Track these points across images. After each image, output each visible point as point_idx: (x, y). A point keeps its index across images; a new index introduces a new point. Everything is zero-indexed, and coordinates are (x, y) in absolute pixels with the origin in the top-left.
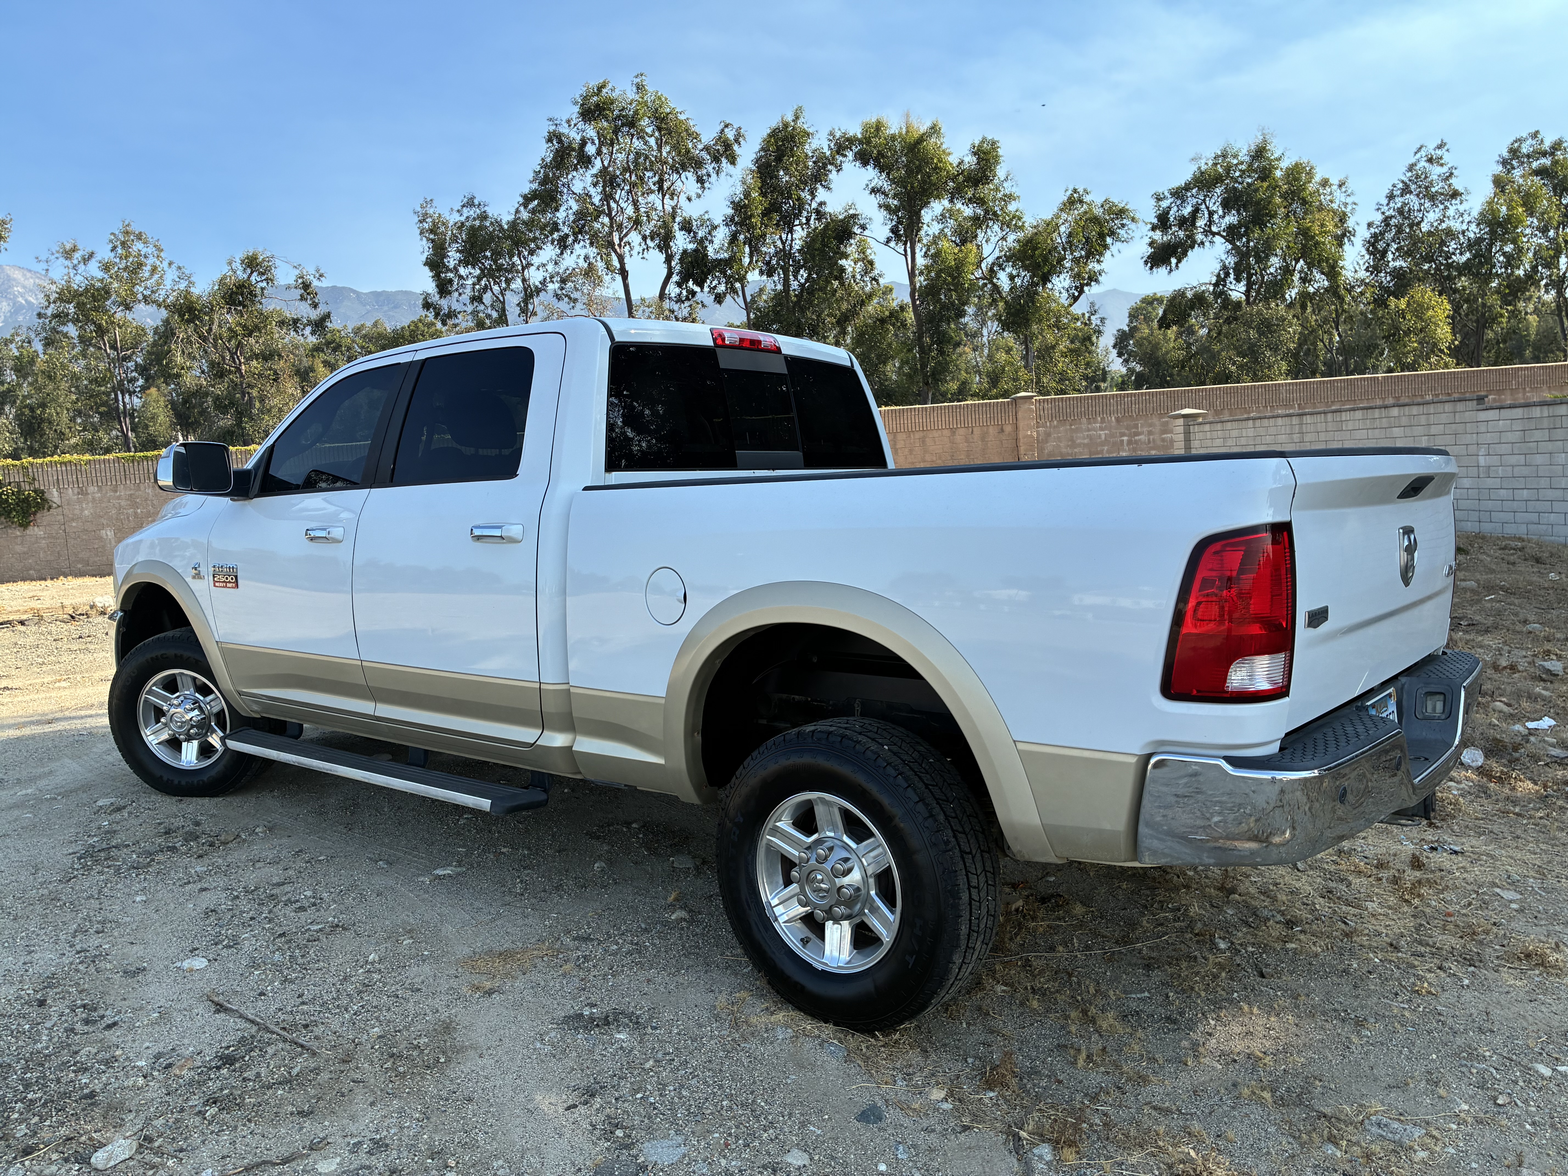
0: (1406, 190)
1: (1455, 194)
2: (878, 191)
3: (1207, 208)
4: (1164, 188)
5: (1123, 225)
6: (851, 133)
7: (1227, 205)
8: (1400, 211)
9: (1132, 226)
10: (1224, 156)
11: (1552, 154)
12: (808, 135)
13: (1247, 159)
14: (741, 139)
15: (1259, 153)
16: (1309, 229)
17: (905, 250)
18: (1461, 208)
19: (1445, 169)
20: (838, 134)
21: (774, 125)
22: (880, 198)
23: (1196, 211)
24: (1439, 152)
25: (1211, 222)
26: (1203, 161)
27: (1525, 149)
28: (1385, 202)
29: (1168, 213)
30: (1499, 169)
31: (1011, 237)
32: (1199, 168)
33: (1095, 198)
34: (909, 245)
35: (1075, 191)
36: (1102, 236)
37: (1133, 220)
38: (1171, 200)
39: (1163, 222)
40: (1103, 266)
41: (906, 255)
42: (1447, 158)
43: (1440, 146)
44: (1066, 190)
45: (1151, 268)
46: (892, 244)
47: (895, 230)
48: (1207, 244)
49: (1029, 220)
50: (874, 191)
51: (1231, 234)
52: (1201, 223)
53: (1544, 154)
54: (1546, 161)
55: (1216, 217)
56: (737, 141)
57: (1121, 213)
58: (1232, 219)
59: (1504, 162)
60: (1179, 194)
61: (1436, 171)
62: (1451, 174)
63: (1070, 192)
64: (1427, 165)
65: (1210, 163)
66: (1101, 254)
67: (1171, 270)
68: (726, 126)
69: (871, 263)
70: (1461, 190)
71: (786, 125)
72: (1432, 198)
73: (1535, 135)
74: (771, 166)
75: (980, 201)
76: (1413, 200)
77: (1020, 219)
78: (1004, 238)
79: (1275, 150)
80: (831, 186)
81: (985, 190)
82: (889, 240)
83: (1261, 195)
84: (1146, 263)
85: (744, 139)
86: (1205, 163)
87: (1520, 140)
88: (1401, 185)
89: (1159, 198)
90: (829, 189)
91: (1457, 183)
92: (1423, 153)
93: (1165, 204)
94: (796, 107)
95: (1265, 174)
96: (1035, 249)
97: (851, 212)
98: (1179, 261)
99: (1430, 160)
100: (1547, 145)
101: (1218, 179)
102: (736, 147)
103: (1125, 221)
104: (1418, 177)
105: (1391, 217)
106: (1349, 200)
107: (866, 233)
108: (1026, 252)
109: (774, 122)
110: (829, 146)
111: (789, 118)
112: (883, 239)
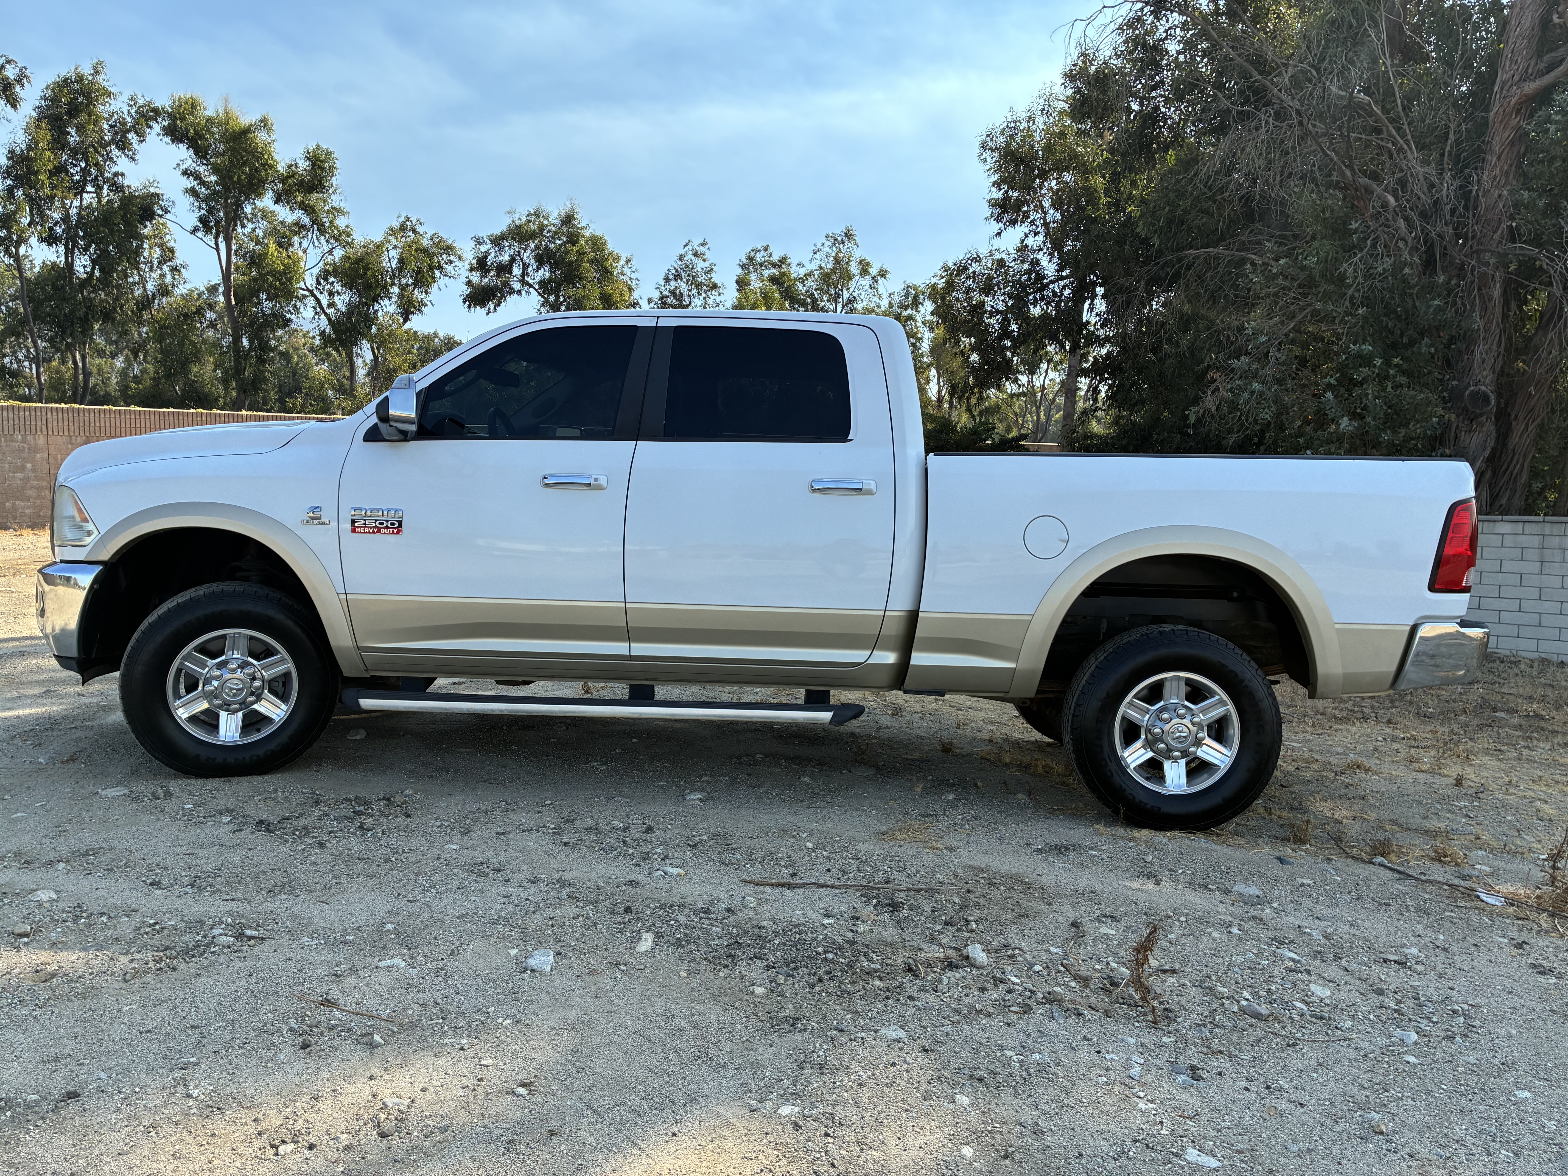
0: (677, 277)
1: (715, 287)
2: (191, 174)
3: (522, 260)
4: (484, 234)
5: (450, 262)
6: (158, 104)
7: (540, 261)
8: (673, 292)
9: (459, 264)
10: (537, 215)
11: (780, 266)
12: (109, 95)
13: (558, 222)
14: (25, 81)
15: (568, 219)
16: (611, 295)
17: (217, 244)
18: (718, 299)
19: (707, 264)
20: (141, 102)
21: (63, 73)
22: (191, 183)
23: (513, 260)
24: (703, 249)
25: (524, 274)
26: (517, 216)
27: (759, 258)
28: (663, 283)
29: (486, 257)
30: (739, 271)
31: (339, 253)
32: (514, 221)
33: (427, 231)
34: (221, 239)
35: (408, 219)
36: (431, 268)
37: (460, 258)
38: (489, 246)
39: (482, 265)
40: (431, 297)
41: (217, 249)
42: (708, 255)
43: (704, 244)
44: (399, 217)
45: (469, 307)
46: (200, 234)
47: (203, 220)
48: (523, 293)
49: (358, 238)
50: (185, 173)
51: (545, 287)
52: (517, 271)
53: (774, 265)
54: (775, 271)
55: (530, 269)
56: (19, 81)
57: (448, 249)
58: (545, 273)
59: (744, 267)
60: (497, 241)
61: (700, 265)
62: (712, 269)
63: (402, 219)
64: (693, 258)
65: (524, 219)
66: (429, 285)
67: (489, 312)
68: (9, 62)
69: (172, 251)
70: (719, 285)
71: (80, 78)
72: (698, 286)
73: (766, 248)
74: (61, 120)
75: (309, 210)
76: (684, 287)
77: (349, 235)
78: (330, 252)
79: (582, 220)
80: (136, 157)
81: (314, 198)
82: (194, 231)
83: (573, 258)
84: (465, 301)
85: (29, 82)
86: (520, 217)
87: (755, 251)
88: (673, 271)
89: (479, 242)
90: (134, 160)
91: (716, 278)
92: (690, 247)
93: (483, 248)
94: (95, 61)
95: (573, 239)
96: (366, 269)
97: (152, 190)
98: (498, 305)
99: (696, 255)
100: (775, 258)
101: (532, 236)
102: (18, 88)
103: (452, 258)
104: (687, 266)
105: (667, 297)
106: (634, 276)
107: (168, 216)
108: (358, 271)
109: (65, 70)
110: (129, 112)
111: (86, 70)
112: (190, 228)
